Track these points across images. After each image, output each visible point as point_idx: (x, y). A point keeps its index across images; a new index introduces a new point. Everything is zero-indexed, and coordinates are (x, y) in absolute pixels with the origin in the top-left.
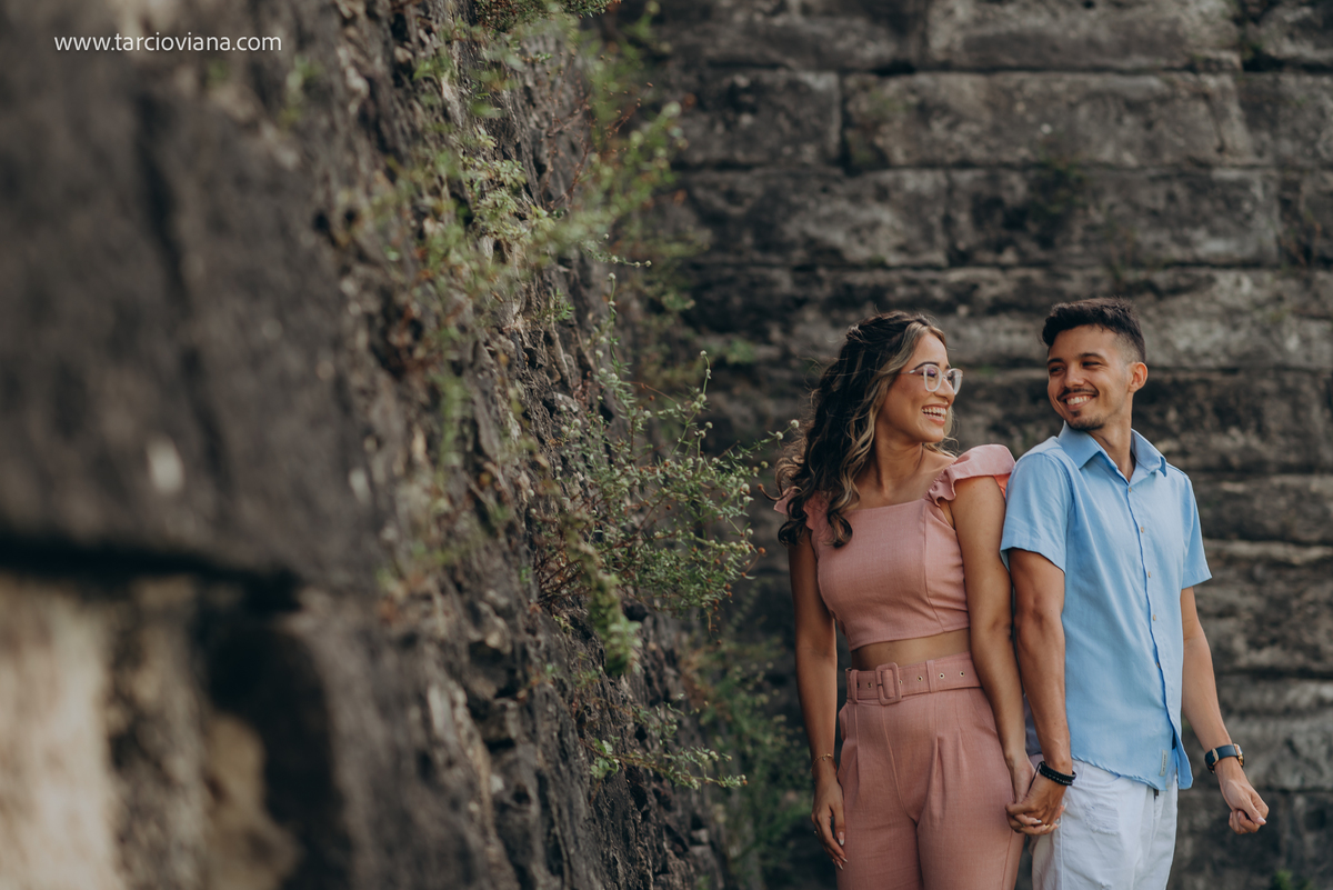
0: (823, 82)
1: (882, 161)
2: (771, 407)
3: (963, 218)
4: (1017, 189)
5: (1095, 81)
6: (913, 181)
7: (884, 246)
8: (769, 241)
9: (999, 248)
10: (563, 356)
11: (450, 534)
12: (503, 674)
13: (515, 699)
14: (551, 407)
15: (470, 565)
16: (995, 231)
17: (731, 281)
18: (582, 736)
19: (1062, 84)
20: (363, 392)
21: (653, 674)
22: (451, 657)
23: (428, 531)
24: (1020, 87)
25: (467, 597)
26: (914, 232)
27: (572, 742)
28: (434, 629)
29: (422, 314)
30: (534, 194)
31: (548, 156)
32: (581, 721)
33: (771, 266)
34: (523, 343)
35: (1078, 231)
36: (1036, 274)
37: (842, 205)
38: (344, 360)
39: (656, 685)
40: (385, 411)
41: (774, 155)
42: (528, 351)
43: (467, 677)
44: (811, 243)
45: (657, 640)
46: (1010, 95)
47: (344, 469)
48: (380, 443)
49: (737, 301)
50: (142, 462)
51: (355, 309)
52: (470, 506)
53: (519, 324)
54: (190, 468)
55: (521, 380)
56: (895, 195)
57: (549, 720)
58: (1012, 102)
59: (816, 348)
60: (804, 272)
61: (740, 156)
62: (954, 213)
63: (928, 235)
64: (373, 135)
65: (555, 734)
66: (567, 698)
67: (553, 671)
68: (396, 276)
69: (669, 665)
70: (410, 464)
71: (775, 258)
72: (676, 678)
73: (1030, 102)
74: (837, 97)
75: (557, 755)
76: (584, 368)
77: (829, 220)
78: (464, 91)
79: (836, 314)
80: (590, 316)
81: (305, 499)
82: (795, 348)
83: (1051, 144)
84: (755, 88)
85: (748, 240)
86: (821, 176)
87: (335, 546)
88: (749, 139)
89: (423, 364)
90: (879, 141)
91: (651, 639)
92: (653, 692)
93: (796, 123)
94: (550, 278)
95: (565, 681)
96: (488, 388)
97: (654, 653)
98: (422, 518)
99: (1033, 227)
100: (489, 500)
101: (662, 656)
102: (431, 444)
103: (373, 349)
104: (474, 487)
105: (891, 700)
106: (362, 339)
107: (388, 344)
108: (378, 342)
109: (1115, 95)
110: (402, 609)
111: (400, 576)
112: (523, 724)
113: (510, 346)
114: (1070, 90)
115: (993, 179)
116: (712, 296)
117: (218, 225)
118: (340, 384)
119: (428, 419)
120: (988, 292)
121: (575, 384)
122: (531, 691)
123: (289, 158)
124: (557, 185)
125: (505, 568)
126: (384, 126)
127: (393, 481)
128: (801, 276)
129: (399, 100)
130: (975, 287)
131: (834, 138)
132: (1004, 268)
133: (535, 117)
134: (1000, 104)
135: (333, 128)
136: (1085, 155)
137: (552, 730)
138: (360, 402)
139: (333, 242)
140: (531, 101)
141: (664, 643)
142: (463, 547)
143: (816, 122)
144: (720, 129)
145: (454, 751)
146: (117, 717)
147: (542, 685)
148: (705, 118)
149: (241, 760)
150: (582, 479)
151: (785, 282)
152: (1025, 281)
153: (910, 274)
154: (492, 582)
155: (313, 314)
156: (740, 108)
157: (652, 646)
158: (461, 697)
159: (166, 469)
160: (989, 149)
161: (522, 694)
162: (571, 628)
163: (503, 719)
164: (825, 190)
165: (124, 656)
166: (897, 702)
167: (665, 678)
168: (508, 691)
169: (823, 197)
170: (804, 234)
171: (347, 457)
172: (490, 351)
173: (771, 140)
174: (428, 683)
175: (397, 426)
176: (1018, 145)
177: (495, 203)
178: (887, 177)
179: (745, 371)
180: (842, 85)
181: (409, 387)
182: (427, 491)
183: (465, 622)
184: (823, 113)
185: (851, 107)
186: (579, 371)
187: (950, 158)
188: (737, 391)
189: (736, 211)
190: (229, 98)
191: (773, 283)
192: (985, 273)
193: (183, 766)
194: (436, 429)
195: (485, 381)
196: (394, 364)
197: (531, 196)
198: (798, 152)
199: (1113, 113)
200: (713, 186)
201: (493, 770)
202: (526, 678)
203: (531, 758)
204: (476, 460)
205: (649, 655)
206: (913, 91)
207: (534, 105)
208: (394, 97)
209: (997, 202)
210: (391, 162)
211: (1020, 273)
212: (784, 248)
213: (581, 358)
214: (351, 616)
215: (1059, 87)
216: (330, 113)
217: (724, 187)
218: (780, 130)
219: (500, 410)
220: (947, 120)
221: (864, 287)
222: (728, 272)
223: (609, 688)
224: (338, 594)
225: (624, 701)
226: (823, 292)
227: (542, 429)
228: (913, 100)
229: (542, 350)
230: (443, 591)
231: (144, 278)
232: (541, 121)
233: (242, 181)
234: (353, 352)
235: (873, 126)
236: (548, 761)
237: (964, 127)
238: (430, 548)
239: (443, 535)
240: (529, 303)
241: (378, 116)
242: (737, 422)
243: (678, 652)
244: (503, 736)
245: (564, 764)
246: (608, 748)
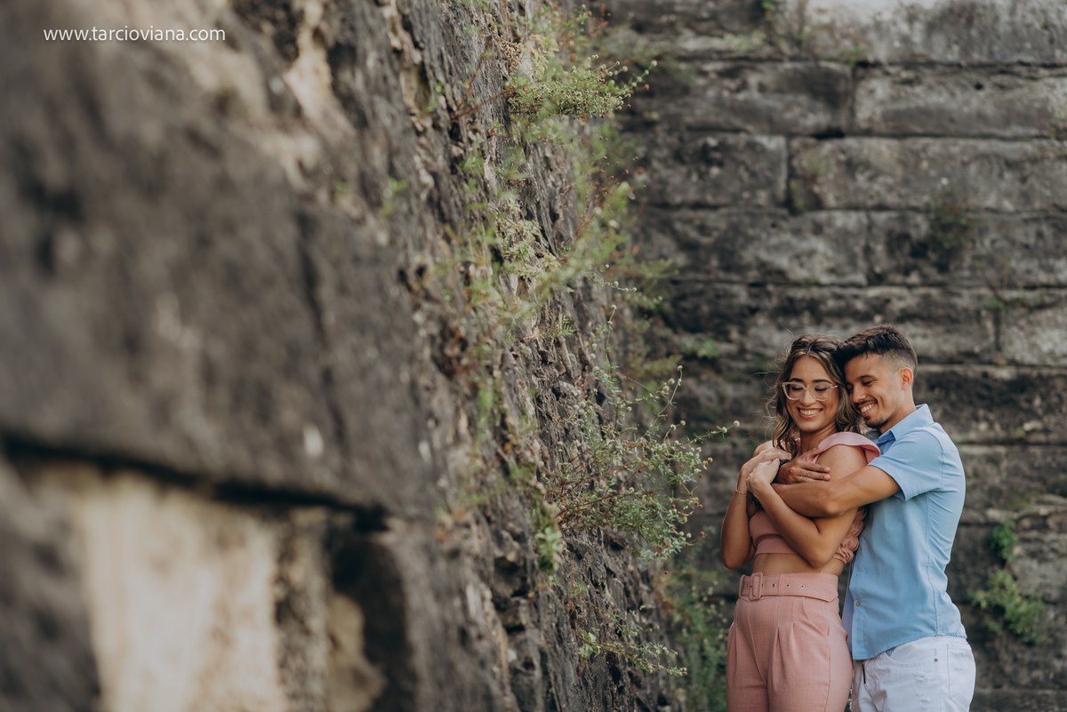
0: (774, 143)
1: (817, 204)
2: (730, 390)
3: (880, 249)
4: (921, 227)
5: (983, 146)
6: (843, 220)
7: (818, 269)
8: (731, 264)
9: (907, 273)
10: (568, 355)
11: (483, 483)
12: (518, 581)
13: (526, 598)
14: (557, 393)
15: (497, 505)
16: (903, 258)
17: (701, 293)
18: (573, 627)
19: (957, 147)
20: (427, 389)
21: (630, 588)
22: (482, 567)
23: (468, 481)
24: (924, 149)
25: (494, 526)
26: (842, 259)
27: (566, 631)
28: (471, 547)
29: (467, 333)
30: (549, 238)
31: (561, 207)
32: (573, 617)
33: (732, 283)
34: (538, 347)
35: (968, 260)
36: (934, 292)
37: (787, 237)
38: (416, 367)
39: (633, 596)
40: (441, 401)
41: (736, 198)
42: (542, 353)
43: (492, 581)
44: (762, 265)
45: (635, 564)
46: (917, 155)
47: (415, 440)
48: (437, 422)
49: (705, 309)
50: (300, 439)
51: (423, 333)
52: (497, 464)
53: (536, 334)
54: (327, 442)
55: (536, 375)
56: (827, 230)
57: (549, 614)
58: (918, 160)
59: (764, 346)
60: (757, 287)
61: (709, 199)
62: (872, 245)
63: (852, 261)
64: (436, 211)
65: (554, 624)
66: (563, 600)
67: (553, 581)
68: (449, 309)
69: (644, 582)
70: (458, 438)
71: (735, 277)
72: (649, 592)
73: (932, 161)
74: (784, 155)
75: (555, 639)
76: (584, 364)
77: (777, 248)
78: (500, 170)
79: (781, 320)
80: (590, 324)
81: (392, 461)
82: (749, 345)
83: (948, 194)
84: (722, 147)
85: (714, 262)
86: (771, 215)
87: (409, 490)
88: (717, 186)
89: (467, 368)
90: (816, 189)
91: (630, 563)
92: (630, 601)
93: (753, 174)
94: (560, 297)
95: (562, 588)
96: (512, 382)
97: (632, 573)
98: (464, 473)
99: (933, 256)
100: (511, 461)
101: (638, 575)
102: (472, 422)
103: (434, 359)
104: (500, 451)
105: (755, 598)
106: (427, 353)
107: (444, 355)
108: (438, 354)
109: (998, 156)
110: (450, 532)
111: (450, 511)
112: (531, 615)
113: (528, 351)
114: (963, 152)
115: (903, 219)
116: (686, 304)
117: (342, 289)
118: (413, 385)
119: (469, 405)
120: (897, 306)
121: (576, 375)
122: (537, 593)
123: (383, 238)
124: (567, 228)
125: (521, 508)
126: (443, 205)
127: (446, 447)
128: (755, 290)
129: (454, 183)
130: (888, 301)
131: (782, 186)
132: (910, 287)
133: (552, 178)
134: (909, 162)
135: (411, 211)
136: (973, 201)
137: (552, 621)
138: (425, 395)
139: (410, 289)
140: (549, 167)
141: (640, 566)
142: (492, 492)
143: (768, 173)
144: (695, 178)
145: (483, 630)
146: (280, 592)
147: (546, 589)
148: (683, 169)
149: (349, 622)
150: (579, 444)
151: (742, 295)
152: (926, 297)
153: (838, 290)
154: (512, 517)
155: (397, 340)
156: (710, 162)
157: (631, 567)
158: (488, 594)
159: (314, 443)
160: (900, 196)
161: (531, 594)
162: (567, 551)
163: (517, 611)
164: (774, 226)
165: (286, 555)
166: (758, 600)
167: (640, 592)
168: (522, 592)
169: (773, 231)
170: (757, 258)
171: (417, 434)
172: (514, 355)
173: (734, 187)
174: (466, 583)
175: (449, 411)
176: (923, 193)
177: (519, 250)
178: (822, 216)
179: (711, 363)
180: (788, 146)
181: (457, 383)
182: (468, 454)
183: (492, 544)
184: (774, 167)
185: (795, 163)
186: (580, 365)
187: (870, 203)
188: (704, 377)
189: (706, 240)
190: (349, 202)
191: (733, 296)
192: (895, 291)
193: (316, 623)
194: (475, 412)
195: (510, 376)
196: (447, 368)
197: (547, 239)
198: (754, 196)
199: (996, 170)
200: (689, 222)
201: (509, 647)
202: (534, 584)
203: (535, 639)
204: (502, 432)
205: (628, 574)
206: (843, 152)
207: (551, 170)
208: (451, 182)
209: (906, 237)
210: (448, 228)
211: (922, 291)
212: (742, 269)
213: (581, 356)
214: (418, 536)
215: (955, 150)
216: (408, 202)
217: (697, 222)
218: (741, 179)
219: (520, 397)
220: (868, 174)
221: (803, 300)
222: (699, 287)
223: (595, 596)
224: (411, 520)
225: (607, 607)
226: (771, 303)
227: (550, 410)
228: (842, 157)
229: (553, 351)
230: (478, 522)
231: (301, 328)
232: (556, 181)
233: (356, 260)
234: (421, 362)
235: (811, 179)
236: (548, 642)
237: (881, 179)
238: (469, 493)
239: (478, 484)
240: (543, 317)
241: (440, 198)
242: (703, 401)
243: (652, 573)
244: (517, 623)
245: (560, 646)
246: (593, 638)
